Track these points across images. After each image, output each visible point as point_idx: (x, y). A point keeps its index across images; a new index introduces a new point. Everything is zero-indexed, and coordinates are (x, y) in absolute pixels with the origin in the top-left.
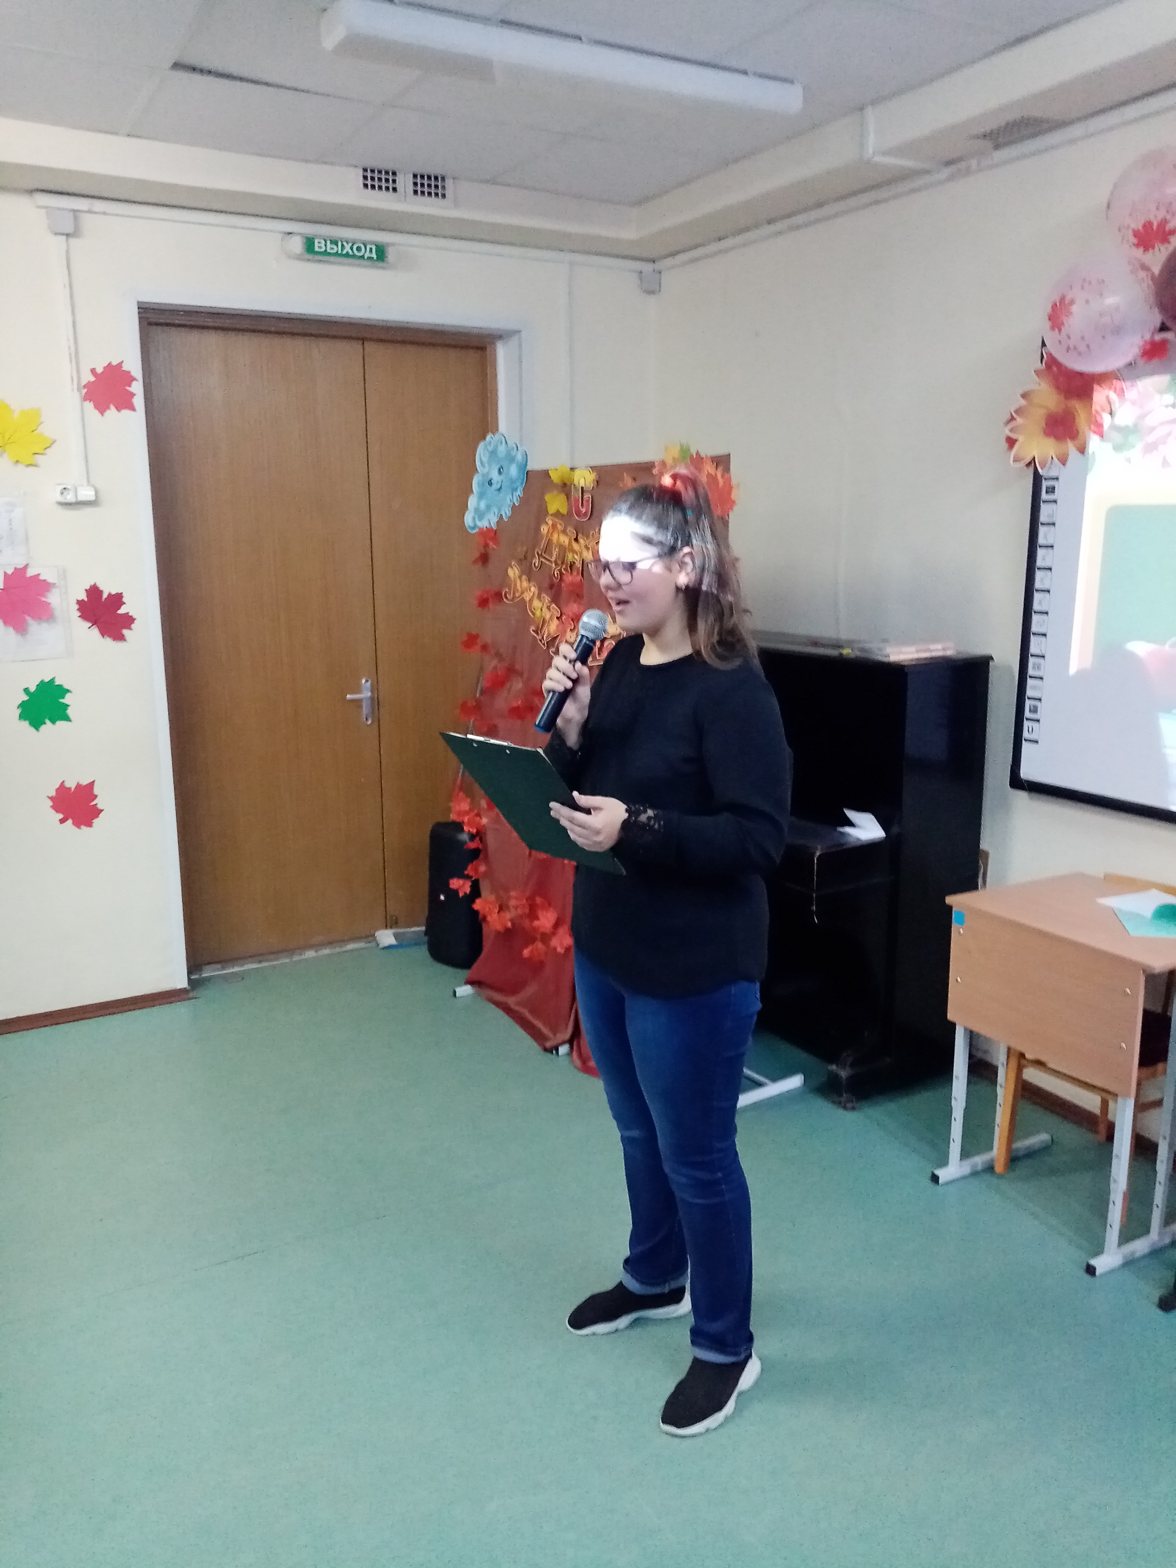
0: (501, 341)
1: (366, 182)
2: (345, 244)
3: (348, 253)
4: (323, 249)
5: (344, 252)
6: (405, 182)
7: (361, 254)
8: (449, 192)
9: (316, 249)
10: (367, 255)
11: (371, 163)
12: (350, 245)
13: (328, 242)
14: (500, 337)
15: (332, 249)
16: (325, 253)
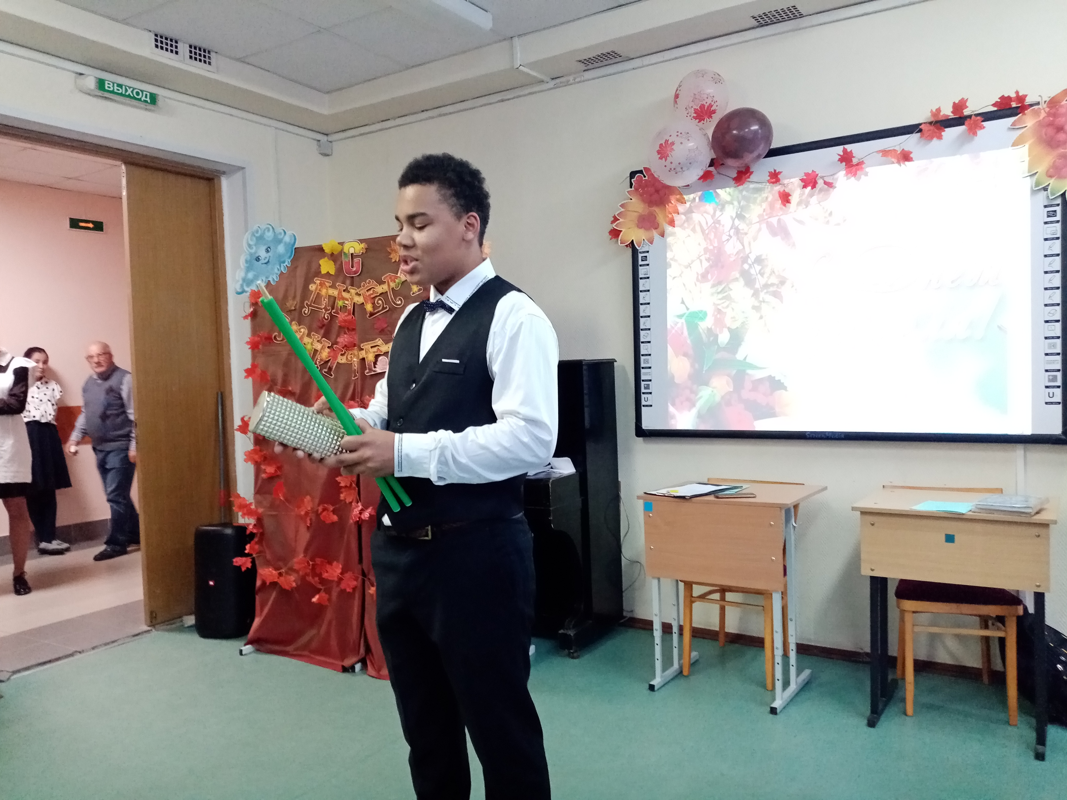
0: (225, 176)
1: (157, 44)
2: (127, 88)
3: (129, 94)
4: (111, 89)
5: (127, 94)
6: (184, 49)
7: (139, 97)
8: (213, 61)
9: (106, 88)
10: (143, 98)
11: (160, 31)
12: (131, 89)
13: (115, 85)
14: (224, 173)
15: (119, 90)
16: (112, 92)
